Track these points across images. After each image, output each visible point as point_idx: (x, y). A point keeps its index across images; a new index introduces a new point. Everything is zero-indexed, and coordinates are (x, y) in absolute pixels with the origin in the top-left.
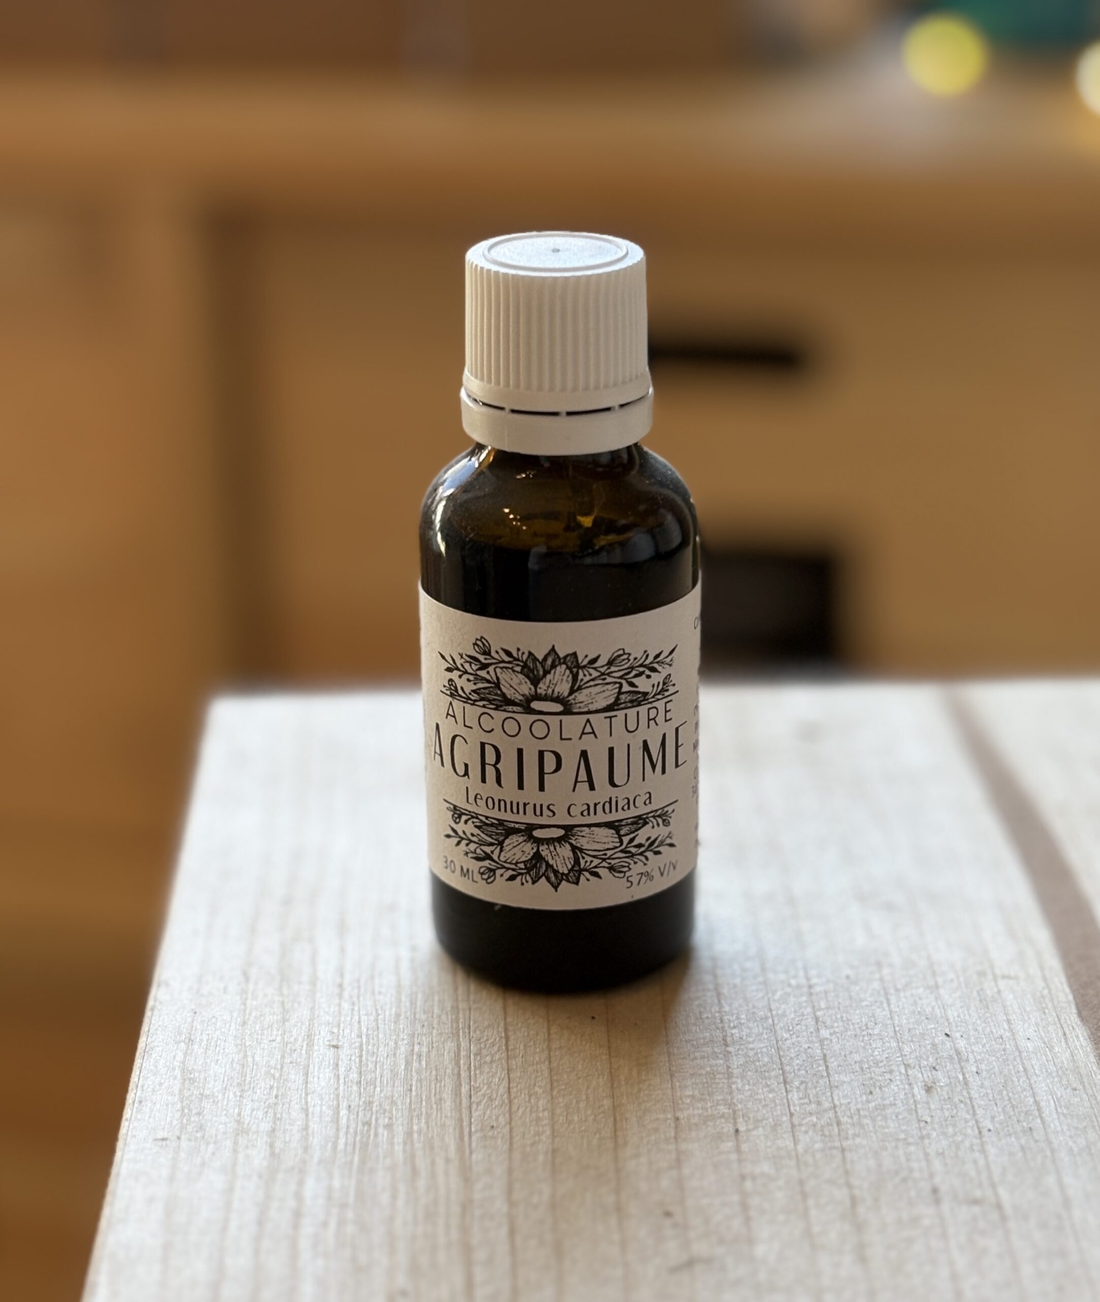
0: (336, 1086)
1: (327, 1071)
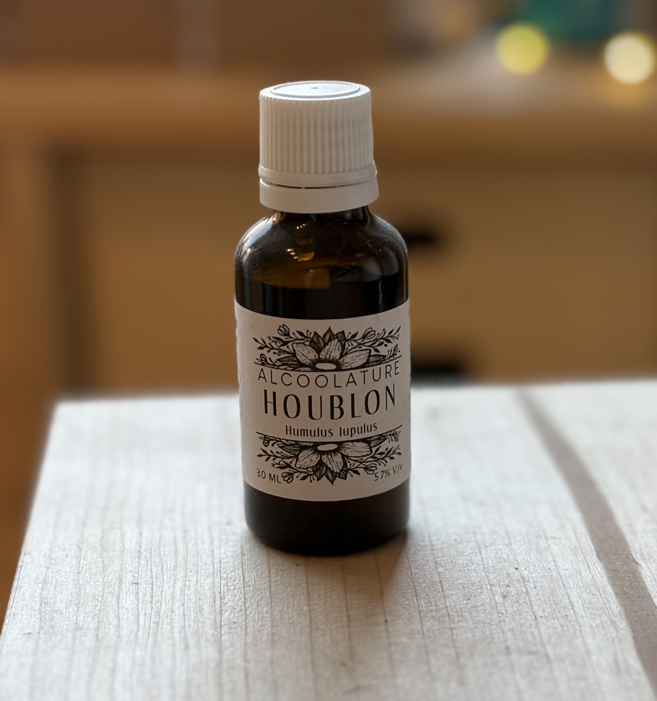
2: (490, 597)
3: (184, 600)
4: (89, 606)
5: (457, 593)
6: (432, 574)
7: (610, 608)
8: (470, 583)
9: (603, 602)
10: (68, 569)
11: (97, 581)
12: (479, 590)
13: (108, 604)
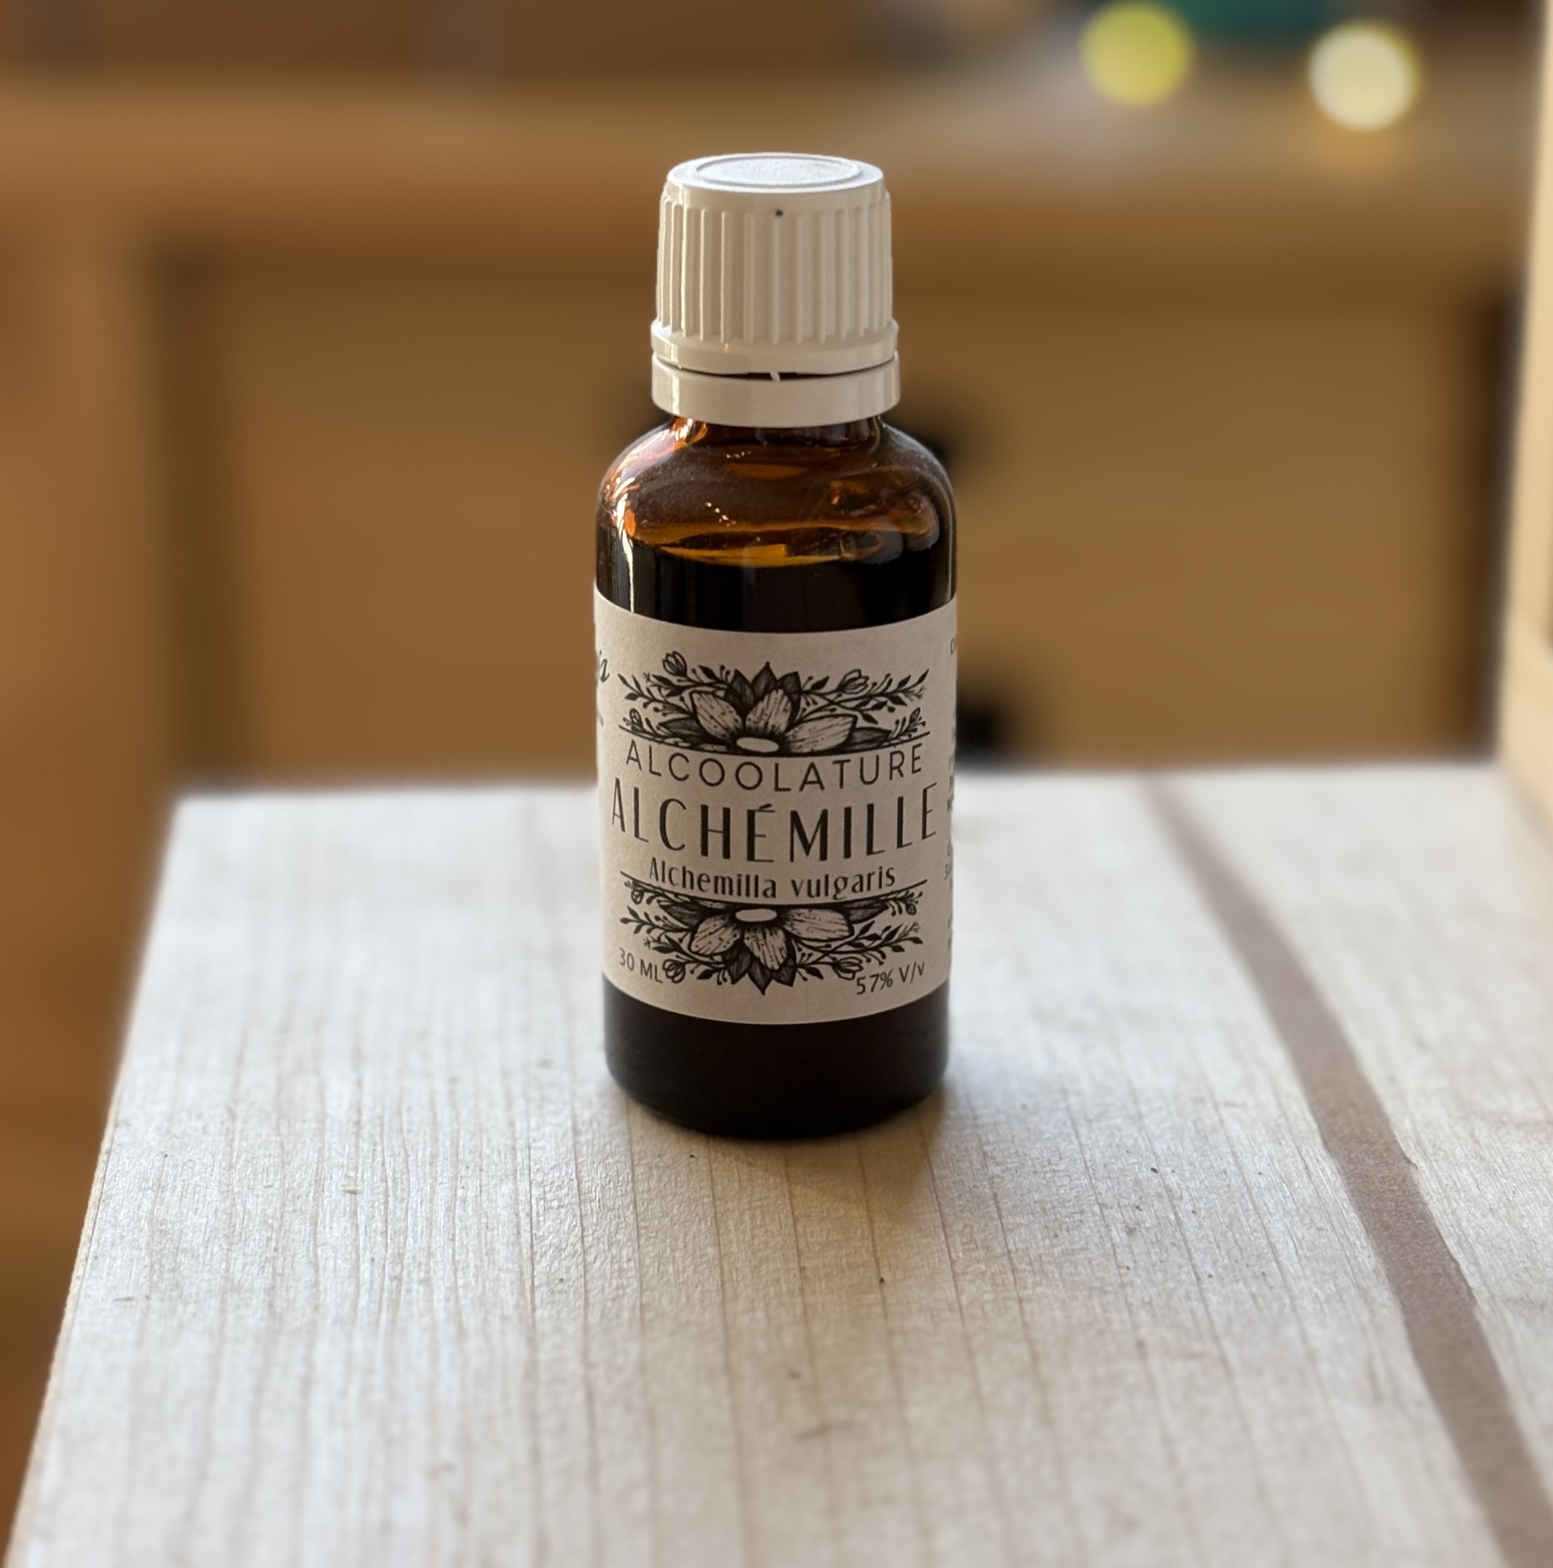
0: (354, 1237)
1: (343, 1219)
2: (1099, 1231)
3: (454, 1229)
4: (254, 1240)
5: (1031, 1222)
6: (975, 1180)
7: (1355, 1258)
8: (1057, 1200)
9: (1339, 1248)
10: (208, 1160)
11: (270, 1186)
12: (1077, 1217)
13: (292, 1236)
